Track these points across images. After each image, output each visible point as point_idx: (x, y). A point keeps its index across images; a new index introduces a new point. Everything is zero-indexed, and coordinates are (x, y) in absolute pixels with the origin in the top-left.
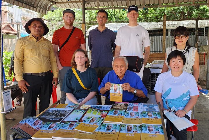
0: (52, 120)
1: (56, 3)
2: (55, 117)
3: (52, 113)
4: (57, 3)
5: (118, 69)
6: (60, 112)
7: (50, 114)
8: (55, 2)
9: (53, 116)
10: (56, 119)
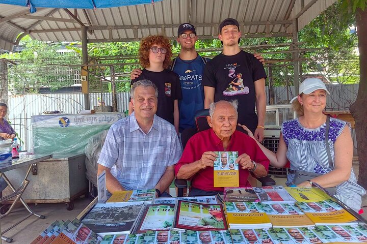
0: (111, 227)
1: (30, 31)
2: (113, 221)
3: (103, 213)
4: (33, 31)
5: (225, 122)
6: (120, 211)
7: (98, 215)
8: (29, 29)
9: (108, 220)
10: (118, 225)
